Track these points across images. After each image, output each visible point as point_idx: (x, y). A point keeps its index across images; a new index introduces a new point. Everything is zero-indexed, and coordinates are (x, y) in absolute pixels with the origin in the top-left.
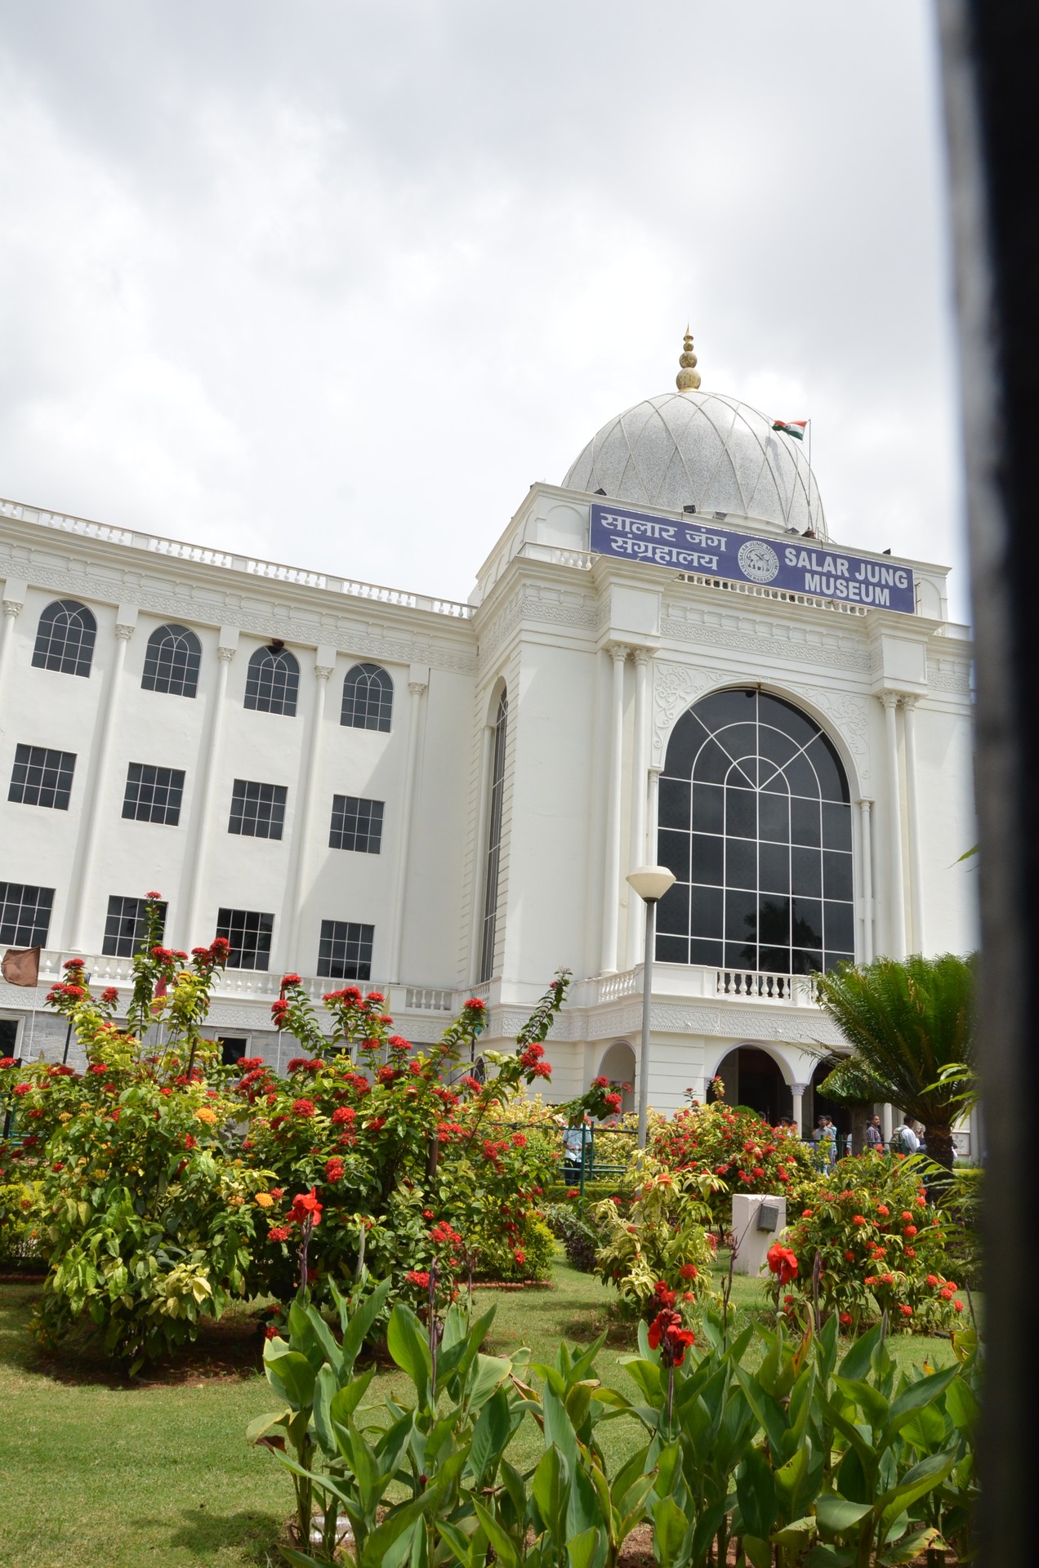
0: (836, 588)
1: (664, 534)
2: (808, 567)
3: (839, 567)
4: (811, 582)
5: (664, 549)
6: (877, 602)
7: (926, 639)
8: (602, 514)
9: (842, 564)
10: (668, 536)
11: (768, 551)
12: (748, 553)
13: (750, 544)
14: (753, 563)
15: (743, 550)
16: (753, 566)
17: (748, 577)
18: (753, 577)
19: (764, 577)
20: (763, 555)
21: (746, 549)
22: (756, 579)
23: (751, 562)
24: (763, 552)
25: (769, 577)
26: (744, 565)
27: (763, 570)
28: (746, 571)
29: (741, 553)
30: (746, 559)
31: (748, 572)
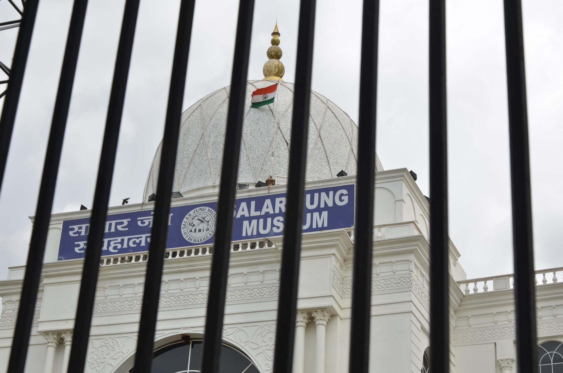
1: (119, 228)
3: (278, 205)
4: (248, 228)
5: (117, 240)
6: (314, 226)
7: (333, 251)
8: (70, 227)
9: (281, 202)
10: (122, 227)
11: (210, 212)
12: (193, 219)
13: (194, 211)
14: (194, 228)
15: (189, 218)
16: (195, 230)
17: (189, 241)
18: (193, 240)
19: (204, 237)
20: (204, 218)
21: (190, 216)
22: (196, 241)
23: (193, 227)
24: (205, 215)
25: (211, 234)
26: (186, 232)
27: (203, 231)
28: (187, 236)
29: (184, 222)
30: (190, 224)
31: (189, 237)
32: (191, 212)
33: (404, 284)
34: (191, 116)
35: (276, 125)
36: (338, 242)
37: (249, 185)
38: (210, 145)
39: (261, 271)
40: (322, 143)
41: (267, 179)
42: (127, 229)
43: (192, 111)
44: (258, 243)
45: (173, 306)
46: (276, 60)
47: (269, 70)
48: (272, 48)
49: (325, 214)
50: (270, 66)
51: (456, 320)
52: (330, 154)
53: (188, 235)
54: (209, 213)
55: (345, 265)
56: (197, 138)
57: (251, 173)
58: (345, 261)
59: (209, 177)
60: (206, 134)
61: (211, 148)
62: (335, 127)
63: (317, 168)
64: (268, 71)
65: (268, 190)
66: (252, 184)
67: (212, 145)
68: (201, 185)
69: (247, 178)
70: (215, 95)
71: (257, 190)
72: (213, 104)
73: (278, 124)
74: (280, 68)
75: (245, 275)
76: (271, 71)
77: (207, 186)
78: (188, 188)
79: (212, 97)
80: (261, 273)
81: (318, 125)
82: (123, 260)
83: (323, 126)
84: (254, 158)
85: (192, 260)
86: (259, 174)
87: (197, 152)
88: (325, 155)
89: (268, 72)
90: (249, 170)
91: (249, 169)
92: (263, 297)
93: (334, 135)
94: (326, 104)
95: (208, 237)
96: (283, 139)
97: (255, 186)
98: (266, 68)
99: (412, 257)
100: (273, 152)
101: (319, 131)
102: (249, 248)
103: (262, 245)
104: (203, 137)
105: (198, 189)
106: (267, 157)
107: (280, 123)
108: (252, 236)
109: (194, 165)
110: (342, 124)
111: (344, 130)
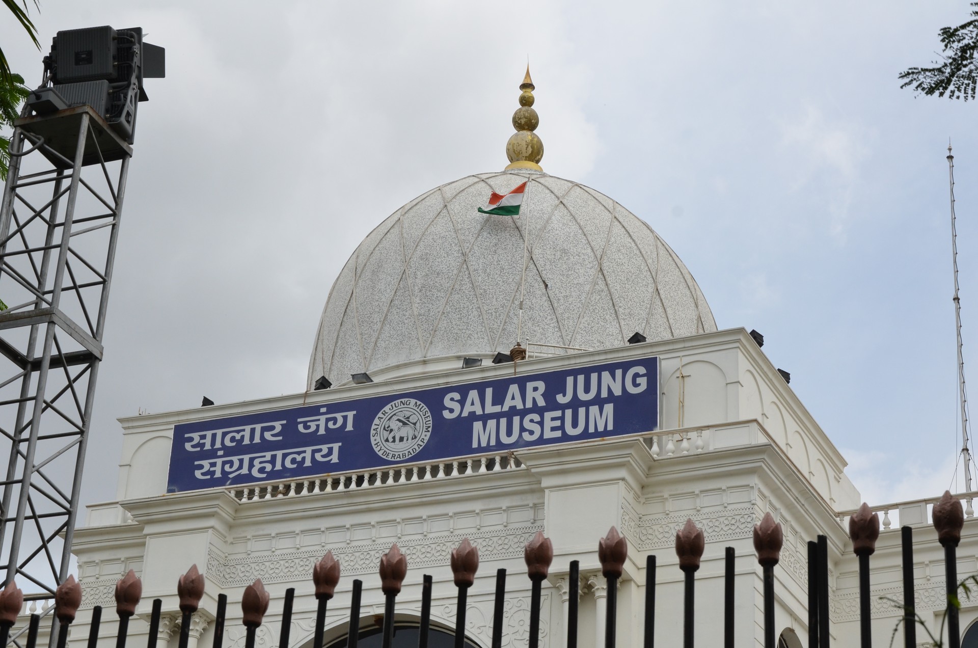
0: (522, 429)
1: (268, 436)
2: (479, 412)
3: (530, 394)
4: (481, 434)
5: (264, 456)
6: (591, 430)
7: (622, 473)
8: (186, 436)
9: (535, 389)
10: (273, 435)
11: (418, 408)
12: (389, 419)
13: (392, 405)
14: (392, 434)
15: (382, 418)
16: (394, 438)
17: (384, 457)
18: (391, 456)
19: (408, 450)
20: (408, 418)
21: (385, 415)
22: (396, 457)
23: (390, 433)
24: (409, 413)
25: (421, 446)
26: (379, 442)
27: (407, 440)
28: (380, 450)
29: (375, 425)
30: (384, 429)
31: (384, 451)
32: (387, 408)
33: (742, 526)
34: (383, 239)
35: (526, 254)
36: (629, 459)
37: (481, 360)
38: (416, 291)
39: (504, 508)
40: (605, 282)
41: (512, 348)
42: (280, 438)
43: (386, 231)
44: (498, 460)
45: (359, 567)
46: (529, 133)
47: (516, 150)
48: (520, 112)
49: (609, 408)
50: (518, 143)
51: (838, 578)
52: (620, 299)
53: (383, 448)
54: (416, 408)
55: (643, 494)
56: (394, 279)
57: (486, 338)
58: (643, 487)
59: (416, 345)
60: (409, 273)
61: (417, 295)
62: (628, 253)
63: (597, 325)
64: (514, 151)
65: (514, 369)
66: (486, 356)
67: (420, 292)
68: (402, 360)
69: (480, 346)
70: (423, 202)
71: (495, 369)
72: (420, 218)
73: (530, 252)
74: (536, 147)
75: (478, 514)
76: (521, 152)
77: (412, 361)
78: (380, 365)
79: (418, 207)
80: (504, 510)
81: (598, 251)
82: (275, 490)
83: (606, 252)
84: (490, 311)
85: (389, 490)
86: (499, 338)
87: (394, 302)
88: (611, 303)
89: (515, 153)
90: (481, 333)
91: (482, 331)
92: (507, 551)
93: (626, 266)
94: (611, 211)
95: (414, 450)
96: (538, 278)
97: (493, 360)
98: (511, 146)
99: (755, 481)
100: (521, 302)
101: (599, 261)
102: (483, 469)
103: (504, 462)
104: (404, 276)
105: (398, 367)
106: (512, 310)
107: (533, 250)
108: (488, 448)
109: (390, 325)
110: (640, 246)
111: (643, 256)
